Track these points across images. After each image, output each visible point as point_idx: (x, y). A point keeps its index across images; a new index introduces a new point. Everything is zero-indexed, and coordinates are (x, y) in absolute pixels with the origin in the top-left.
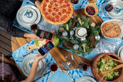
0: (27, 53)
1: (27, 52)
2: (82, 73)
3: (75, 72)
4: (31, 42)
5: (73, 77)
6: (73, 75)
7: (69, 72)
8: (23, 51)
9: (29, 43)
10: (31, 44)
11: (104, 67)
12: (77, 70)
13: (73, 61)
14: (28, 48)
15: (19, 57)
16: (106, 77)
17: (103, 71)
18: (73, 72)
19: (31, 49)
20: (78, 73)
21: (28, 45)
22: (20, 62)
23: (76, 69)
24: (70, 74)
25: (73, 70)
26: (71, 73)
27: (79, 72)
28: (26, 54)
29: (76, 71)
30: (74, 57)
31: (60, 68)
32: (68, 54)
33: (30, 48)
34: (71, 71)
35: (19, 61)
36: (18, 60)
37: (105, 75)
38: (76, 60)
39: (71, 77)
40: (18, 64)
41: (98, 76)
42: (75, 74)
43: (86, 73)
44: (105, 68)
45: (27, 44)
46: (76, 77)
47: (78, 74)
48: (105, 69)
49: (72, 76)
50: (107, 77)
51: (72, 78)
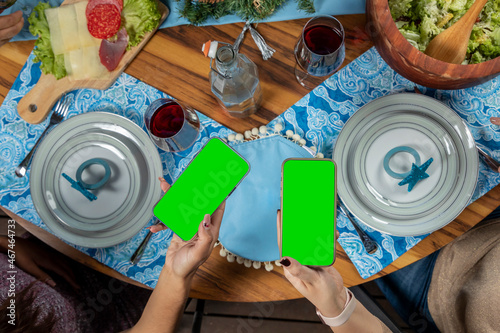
0: (35, 139)
1: (30, 136)
2: (351, 99)
3: (310, 110)
4: (26, 76)
5: (314, 140)
6: (306, 129)
7: (278, 128)
8: (7, 138)
9: (17, 85)
10: (31, 84)
11: (440, 6)
12: (313, 95)
13: (272, 60)
14: (23, 112)
15: (7, 177)
16: (477, 54)
17: (446, 27)
18: (301, 115)
19: (43, 110)
20: (325, 106)
21: (18, 100)
22: (25, 195)
23: (308, 96)
24: (289, 133)
25: (298, 104)
26: (295, 125)
27: (331, 102)
28: (31, 146)
29: (311, 104)
30: (267, 41)
31: (227, 127)
32: (234, 40)
33: (33, 108)
34: (290, 116)
35: (16, 199)
36: (13, 194)
37: (461, 41)
38: (285, 49)
39: (303, 142)
40: (22, 212)
41: (426, 61)
42: (316, 119)
43: (371, 89)
44: (446, 6)
45: (13, 94)
46: (328, 132)
47: (330, 111)
48: (450, 11)
49: (304, 138)
50: (479, 49)
51: (309, 144)
